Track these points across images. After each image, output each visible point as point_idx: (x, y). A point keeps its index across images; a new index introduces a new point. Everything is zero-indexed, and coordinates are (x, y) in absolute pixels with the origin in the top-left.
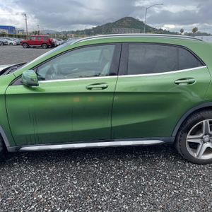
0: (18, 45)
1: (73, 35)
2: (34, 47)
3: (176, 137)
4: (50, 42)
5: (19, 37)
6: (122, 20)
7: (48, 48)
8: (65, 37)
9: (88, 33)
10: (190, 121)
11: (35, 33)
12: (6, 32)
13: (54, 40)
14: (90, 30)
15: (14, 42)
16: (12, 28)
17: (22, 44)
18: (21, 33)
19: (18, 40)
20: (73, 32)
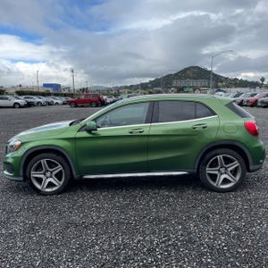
0: (64, 104)
1: (127, 91)
2: (82, 106)
3: (198, 169)
4: (100, 100)
5: (65, 95)
6: (186, 70)
7: (97, 106)
8: (117, 93)
9: (144, 87)
10: (208, 156)
11: (83, 90)
12: (51, 90)
13: (105, 97)
14: (147, 84)
15: (60, 101)
16: (57, 86)
17: (69, 103)
18: (66, 91)
19: (64, 99)
20: (126, 87)
